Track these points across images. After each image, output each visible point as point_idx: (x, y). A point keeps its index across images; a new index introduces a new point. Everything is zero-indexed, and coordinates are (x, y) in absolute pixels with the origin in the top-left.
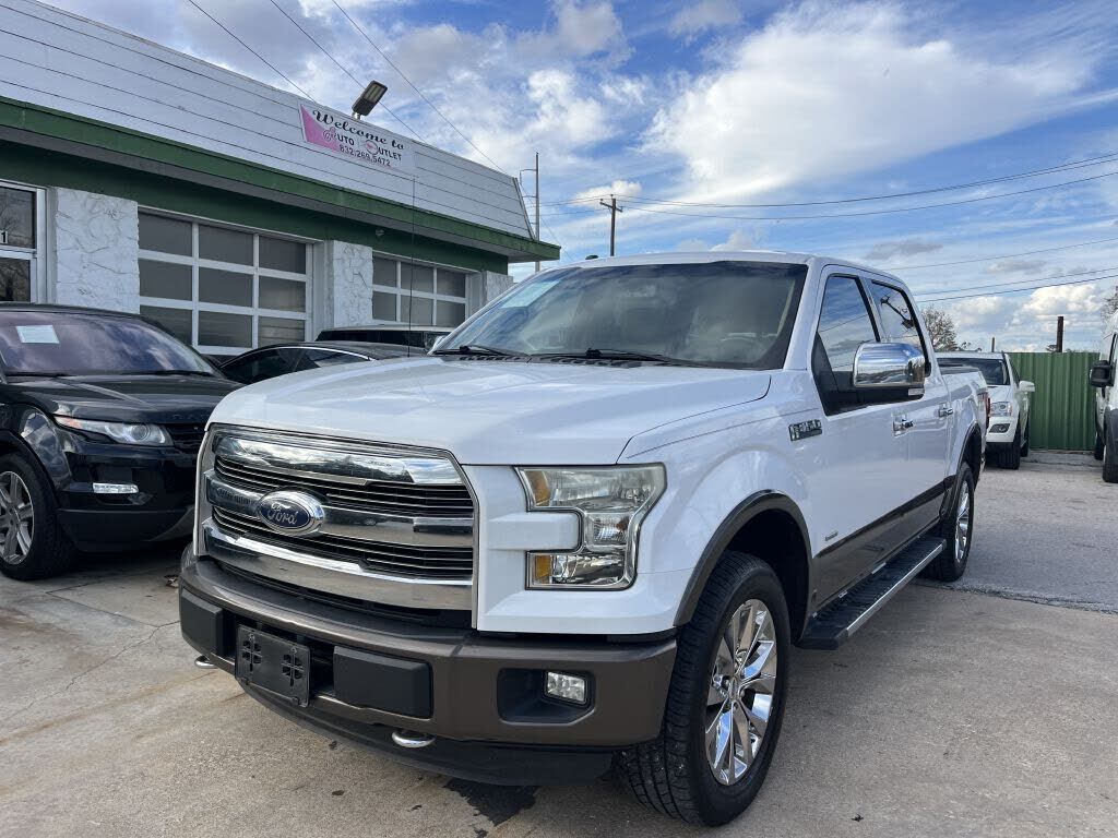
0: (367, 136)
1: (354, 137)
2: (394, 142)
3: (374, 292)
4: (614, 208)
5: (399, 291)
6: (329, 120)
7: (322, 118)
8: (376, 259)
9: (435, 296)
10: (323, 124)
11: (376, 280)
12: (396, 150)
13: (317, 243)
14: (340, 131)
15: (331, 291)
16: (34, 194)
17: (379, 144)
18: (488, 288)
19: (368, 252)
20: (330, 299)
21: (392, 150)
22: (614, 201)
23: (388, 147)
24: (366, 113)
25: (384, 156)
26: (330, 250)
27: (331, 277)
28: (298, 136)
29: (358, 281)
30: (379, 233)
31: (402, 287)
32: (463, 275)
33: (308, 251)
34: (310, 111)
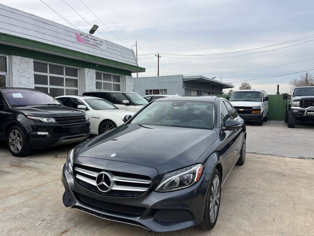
0: (93, 39)
1: (90, 40)
3: (96, 82)
4: (158, 56)
5: (102, 81)
6: (83, 35)
7: (81, 35)
8: (96, 73)
9: (112, 82)
10: (81, 36)
11: (96, 79)
12: (101, 43)
13: (81, 69)
14: (86, 39)
15: (85, 81)
16: (6, 57)
17: (97, 42)
18: (126, 80)
19: (94, 71)
20: (85, 84)
21: (100, 43)
22: (159, 54)
23: (99, 42)
24: (93, 34)
25: (98, 45)
26: (84, 71)
27: (85, 78)
28: (75, 40)
29: (92, 79)
30: (97, 66)
31: (103, 80)
32: (119, 77)
33: (78, 71)
34: (78, 33)
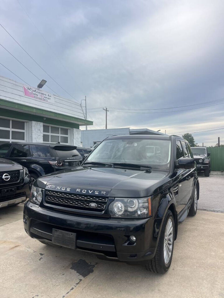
0: (41, 93)
1: (38, 94)
2: (48, 95)
3: (43, 134)
4: (106, 110)
6: (31, 89)
7: (29, 89)
8: (44, 126)
9: (60, 135)
10: (29, 91)
11: (44, 131)
12: (49, 97)
13: (28, 122)
14: (34, 92)
15: (32, 134)
17: (45, 96)
18: (74, 133)
19: (42, 124)
20: (31, 137)
21: (48, 97)
22: (106, 109)
23: (47, 96)
24: (41, 88)
25: (46, 99)
26: (31, 124)
27: (32, 130)
28: (22, 94)
29: (39, 132)
30: (45, 119)
31: (51, 133)
32: (67, 130)
33: (25, 124)
34: (26, 87)
